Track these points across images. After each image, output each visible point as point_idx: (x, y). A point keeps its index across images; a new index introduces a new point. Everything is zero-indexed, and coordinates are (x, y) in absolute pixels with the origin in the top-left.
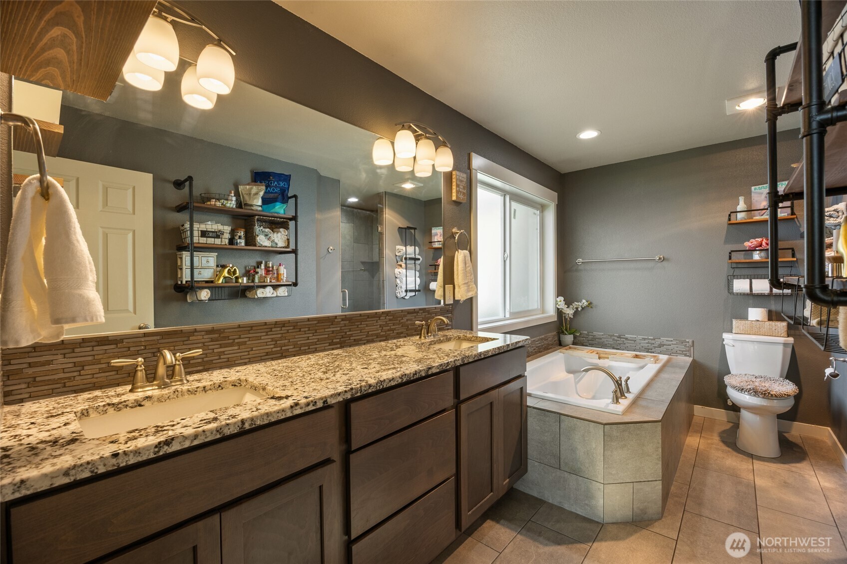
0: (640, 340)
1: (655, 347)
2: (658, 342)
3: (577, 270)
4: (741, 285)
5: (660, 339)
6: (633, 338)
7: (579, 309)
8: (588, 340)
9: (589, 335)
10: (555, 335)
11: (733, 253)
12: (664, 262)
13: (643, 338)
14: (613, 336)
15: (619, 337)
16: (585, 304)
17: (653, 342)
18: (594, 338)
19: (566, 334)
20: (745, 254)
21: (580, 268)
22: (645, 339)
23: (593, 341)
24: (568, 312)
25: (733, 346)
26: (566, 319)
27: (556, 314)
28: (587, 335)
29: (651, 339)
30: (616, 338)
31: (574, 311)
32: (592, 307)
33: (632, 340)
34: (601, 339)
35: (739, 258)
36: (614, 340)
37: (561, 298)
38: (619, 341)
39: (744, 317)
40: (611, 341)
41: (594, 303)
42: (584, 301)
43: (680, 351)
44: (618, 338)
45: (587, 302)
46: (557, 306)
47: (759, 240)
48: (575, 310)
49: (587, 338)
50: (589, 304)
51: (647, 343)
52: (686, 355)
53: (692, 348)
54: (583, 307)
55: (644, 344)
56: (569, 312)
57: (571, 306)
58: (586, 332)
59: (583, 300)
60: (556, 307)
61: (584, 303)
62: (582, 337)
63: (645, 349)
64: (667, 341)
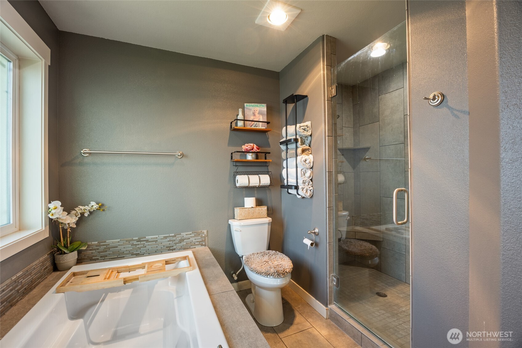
0: (162, 239)
1: (176, 244)
2: (179, 238)
3: (81, 164)
4: (242, 180)
5: (180, 234)
6: (154, 238)
7: (86, 215)
8: (99, 252)
9: (100, 246)
10: (46, 260)
11: (233, 154)
12: (183, 158)
13: (164, 237)
14: (133, 240)
15: (139, 240)
16: (94, 207)
17: (174, 238)
18: (108, 248)
19: (65, 253)
20: (241, 155)
21: (86, 160)
22: (166, 237)
23: (106, 251)
24: (68, 222)
25: (241, 231)
26: (65, 231)
27: (48, 227)
28: (97, 246)
29: (173, 236)
30: (135, 243)
31: (77, 219)
32: (104, 210)
33: (153, 241)
34: (117, 247)
35: (237, 157)
36: (133, 245)
37: (58, 203)
38: (138, 245)
39: (242, 205)
40: (129, 247)
41: (107, 204)
42: (93, 203)
43: (197, 242)
44: (137, 242)
45: (98, 204)
46: (50, 216)
47: (252, 145)
48: (79, 216)
49: (98, 249)
50: (100, 207)
51: (169, 241)
52: (202, 245)
53: (207, 237)
54: (92, 210)
55: (166, 243)
56: (70, 220)
57: (74, 212)
58: (97, 243)
59: (91, 202)
60: (46, 217)
61: (94, 205)
62: (91, 250)
63: (167, 247)
64: (186, 235)
